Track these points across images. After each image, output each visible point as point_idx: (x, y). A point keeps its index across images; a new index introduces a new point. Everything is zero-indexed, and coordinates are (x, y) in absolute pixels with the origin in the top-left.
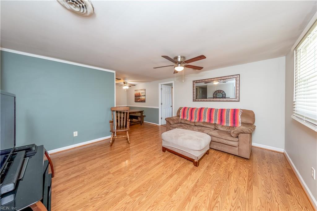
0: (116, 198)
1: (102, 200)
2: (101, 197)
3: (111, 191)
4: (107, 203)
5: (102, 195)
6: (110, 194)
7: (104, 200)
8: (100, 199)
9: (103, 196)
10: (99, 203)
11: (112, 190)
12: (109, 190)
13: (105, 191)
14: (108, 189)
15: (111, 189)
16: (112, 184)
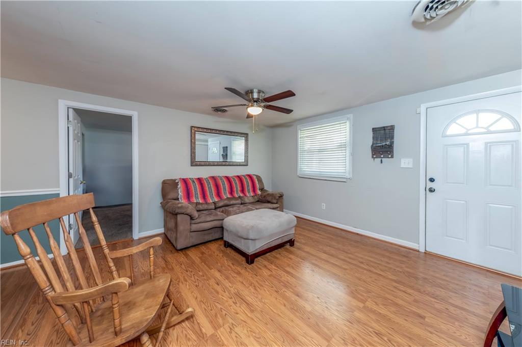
0: (377, 319)
1: (392, 337)
2: (390, 341)
3: (371, 329)
4: (393, 329)
5: (385, 341)
6: (376, 328)
7: (390, 334)
8: (395, 342)
9: (386, 339)
10: (399, 340)
11: (367, 327)
12: (371, 332)
13: (376, 339)
14: (370, 335)
15: (368, 330)
16: (357, 332)
